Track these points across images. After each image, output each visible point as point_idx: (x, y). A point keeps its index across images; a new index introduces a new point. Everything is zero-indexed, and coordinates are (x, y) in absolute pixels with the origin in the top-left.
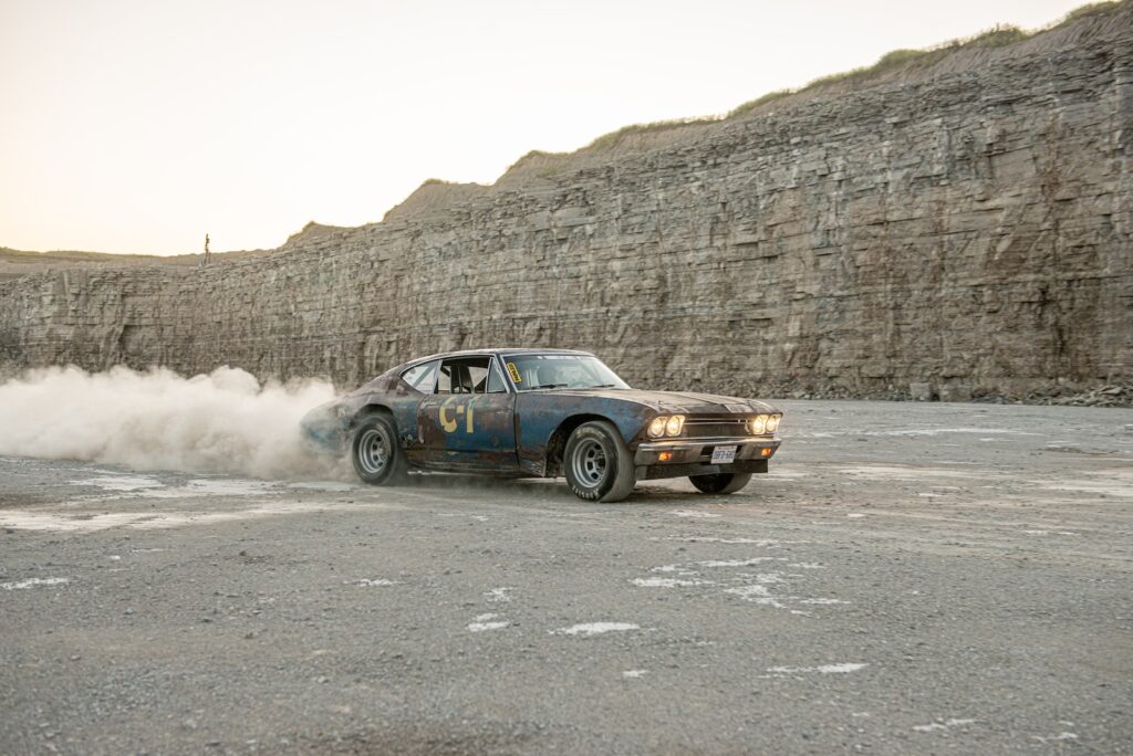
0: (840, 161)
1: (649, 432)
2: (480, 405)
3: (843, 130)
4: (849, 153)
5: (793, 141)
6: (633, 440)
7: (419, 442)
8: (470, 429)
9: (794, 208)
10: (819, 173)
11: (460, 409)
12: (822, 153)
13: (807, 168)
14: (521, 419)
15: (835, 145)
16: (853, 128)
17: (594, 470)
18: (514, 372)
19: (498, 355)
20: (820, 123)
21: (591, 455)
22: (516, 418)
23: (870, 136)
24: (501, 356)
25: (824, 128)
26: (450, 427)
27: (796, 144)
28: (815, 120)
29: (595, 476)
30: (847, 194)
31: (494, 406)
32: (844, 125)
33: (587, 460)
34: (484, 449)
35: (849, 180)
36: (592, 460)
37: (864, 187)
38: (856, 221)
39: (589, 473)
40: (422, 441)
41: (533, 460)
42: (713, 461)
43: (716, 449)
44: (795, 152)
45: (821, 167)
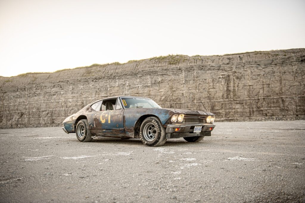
0: (128, 82)
1: (171, 121)
2: (112, 114)
3: (128, 77)
4: (129, 81)
5: (116, 78)
6: (165, 124)
7: (94, 127)
8: (109, 122)
9: (117, 90)
10: (123, 84)
11: (106, 115)
12: (124, 81)
13: (120, 83)
14: (126, 118)
15: (126, 79)
16: (130, 77)
17: (151, 135)
18: (125, 103)
19: (120, 98)
20: (123, 75)
21: (150, 129)
22: (124, 117)
23: (134, 78)
24: (121, 98)
25: (124, 76)
26: (103, 122)
27: (117, 79)
28: (122, 75)
29: (151, 137)
30: (129, 88)
31: (117, 113)
32: (128, 76)
33: (149, 130)
34: (114, 128)
35: (130, 86)
36: (151, 131)
37: (134, 87)
38: (132, 93)
39: (149, 135)
40: (95, 127)
41: (130, 132)
42: (194, 132)
43: (195, 127)
44: (117, 80)
45: (124, 83)
